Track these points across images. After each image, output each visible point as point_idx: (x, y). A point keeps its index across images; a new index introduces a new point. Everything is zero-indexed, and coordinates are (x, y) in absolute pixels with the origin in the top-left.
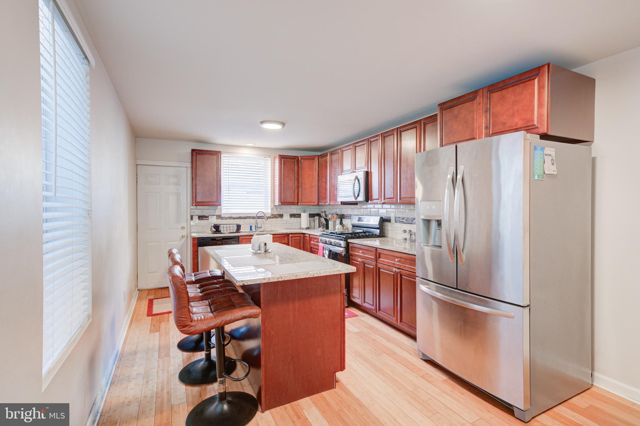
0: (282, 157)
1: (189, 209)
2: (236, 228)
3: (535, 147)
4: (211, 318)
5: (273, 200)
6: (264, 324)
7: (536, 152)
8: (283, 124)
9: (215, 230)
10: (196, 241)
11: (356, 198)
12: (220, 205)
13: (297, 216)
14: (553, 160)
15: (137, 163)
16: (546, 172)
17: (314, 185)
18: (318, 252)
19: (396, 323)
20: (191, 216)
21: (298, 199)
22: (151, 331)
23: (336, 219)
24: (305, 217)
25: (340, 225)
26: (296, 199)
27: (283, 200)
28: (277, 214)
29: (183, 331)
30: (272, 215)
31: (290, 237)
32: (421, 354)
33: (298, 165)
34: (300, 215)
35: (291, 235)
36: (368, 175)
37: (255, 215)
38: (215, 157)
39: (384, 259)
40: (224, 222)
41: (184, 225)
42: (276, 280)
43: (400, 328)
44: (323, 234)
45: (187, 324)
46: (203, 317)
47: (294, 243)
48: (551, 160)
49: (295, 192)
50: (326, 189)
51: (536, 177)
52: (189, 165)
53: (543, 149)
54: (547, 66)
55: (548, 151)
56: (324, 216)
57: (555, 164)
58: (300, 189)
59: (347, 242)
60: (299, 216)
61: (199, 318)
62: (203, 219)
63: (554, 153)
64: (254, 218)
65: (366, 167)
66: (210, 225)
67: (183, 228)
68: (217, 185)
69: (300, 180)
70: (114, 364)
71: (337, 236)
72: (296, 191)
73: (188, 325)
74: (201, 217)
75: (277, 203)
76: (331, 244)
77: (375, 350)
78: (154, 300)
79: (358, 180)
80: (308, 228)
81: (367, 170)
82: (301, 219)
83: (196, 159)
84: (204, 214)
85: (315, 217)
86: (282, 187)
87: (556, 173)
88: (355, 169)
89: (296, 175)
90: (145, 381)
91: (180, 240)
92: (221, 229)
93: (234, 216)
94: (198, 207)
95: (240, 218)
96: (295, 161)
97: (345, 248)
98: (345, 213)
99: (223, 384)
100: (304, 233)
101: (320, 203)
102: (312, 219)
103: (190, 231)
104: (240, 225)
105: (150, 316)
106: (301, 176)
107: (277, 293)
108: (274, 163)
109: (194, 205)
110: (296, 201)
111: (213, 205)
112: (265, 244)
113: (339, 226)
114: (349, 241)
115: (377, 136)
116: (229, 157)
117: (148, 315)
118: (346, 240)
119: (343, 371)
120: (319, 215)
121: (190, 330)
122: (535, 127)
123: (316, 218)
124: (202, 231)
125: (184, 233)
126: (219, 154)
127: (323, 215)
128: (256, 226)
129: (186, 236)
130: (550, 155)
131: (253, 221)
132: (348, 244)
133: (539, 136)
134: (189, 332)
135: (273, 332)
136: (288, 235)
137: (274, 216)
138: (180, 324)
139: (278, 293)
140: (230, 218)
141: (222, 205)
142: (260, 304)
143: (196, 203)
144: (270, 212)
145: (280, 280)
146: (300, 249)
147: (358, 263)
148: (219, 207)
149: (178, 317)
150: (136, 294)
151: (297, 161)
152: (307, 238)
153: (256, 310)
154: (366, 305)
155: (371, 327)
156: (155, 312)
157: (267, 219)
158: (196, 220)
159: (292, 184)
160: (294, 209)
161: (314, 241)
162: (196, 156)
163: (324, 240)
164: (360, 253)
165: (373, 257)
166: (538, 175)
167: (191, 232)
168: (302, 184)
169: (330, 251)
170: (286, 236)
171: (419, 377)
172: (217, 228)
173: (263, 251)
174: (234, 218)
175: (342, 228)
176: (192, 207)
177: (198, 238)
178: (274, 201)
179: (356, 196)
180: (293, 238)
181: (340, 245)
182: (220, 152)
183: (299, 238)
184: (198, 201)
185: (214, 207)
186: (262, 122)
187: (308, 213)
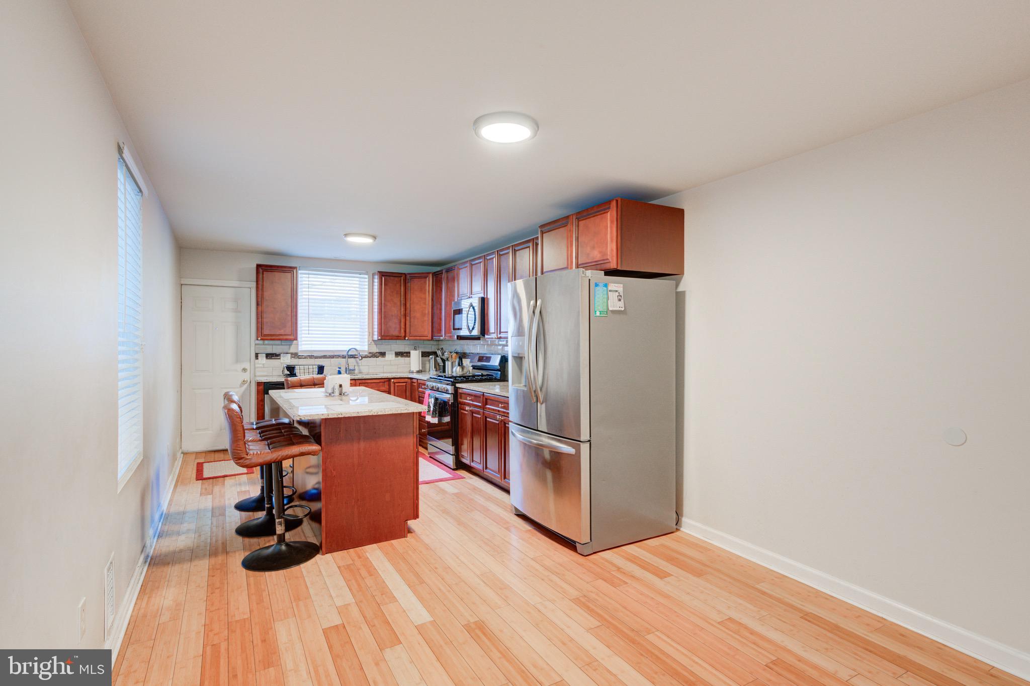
0: (382, 274)
1: (253, 345)
2: (317, 370)
3: (596, 283)
4: (268, 453)
5: (371, 332)
6: (325, 464)
7: (598, 288)
8: (375, 237)
9: (288, 373)
10: (261, 387)
11: (471, 331)
12: (296, 339)
13: (405, 355)
14: (621, 296)
15: (182, 283)
16: (610, 309)
17: (427, 312)
18: (423, 400)
19: (500, 481)
20: (256, 353)
21: (405, 332)
22: (201, 494)
23: (456, 359)
24: (415, 355)
25: (459, 367)
26: (403, 331)
27: (384, 332)
28: (378, 351)
29: (238, 463)
30: (370, 353)
31: (392, 383)
32: (514, 509)
33: (405, 286)
34: (409, 353)
35: (393, 380)
36: (484, 301)
37: (345, 354)
38: (289, 275)
39: (490, 405)
40: (301, 362)
41: (247, 365)
42: (336, 416)
43: (502, 486)
44: (431, 378)
45: (243, 456)
46: (259, 452)
47: (397, 390)
48: (618, 296)
49: (400, 322)
50: (441, 319)
51: (598, 314)
52: (254, 285)
53: (606, 285)
54: (615, 202)
55: (612, 287)
56: (441, 354)
57: (622, 300)
58: (408, 318)
59: (455, 387)
60: (407, 354)
61: (255, 453)
62: (273, 358)
63: (622, 288)
64: (344, 357)
65: (483, 292)
66: (282, 366)
67: (244, 370)
68: (291, 313)
69: (408, 305)
70: (160, 521)
71: (445, 380)
72: (402, 321)
73: (243, 458)
74: (269, 356)
75: (376, 337)
76: (437, 390)
77: (467, 508)
78: (205, 464)
79: (473, 308)
80: (418, 372)
81: (483, 296)
82: (410, 359)
83: (263, 277)
84: (274, 352)
85: (430, 357)
86: (383, 315)
87: (623, 309)
88: (471, 294)
89: (402, 299)
90: (196, 536)
91: (241, 386)
92: (297, 371)
93: (315, 354)
94: (266, 342)
95: (325, 357)
96: (401, 280)
97: (452, 395)
98: (467, 351)
99: (281, 525)
100: (411, 377)
101: (434, 337)
102: (427, 358)
103: (255, 373)
104: (324, 367)
105: (200, 480)
106: (409, 300)
107: (340, 431)
108: (373, 282)
109: (259, 339)
110: (403, 334)
111: (286, 340)
112: (341, 386)
113: (456, 368)
114: (458, 385)
115: (479, 258)
116: (309, 274)
117: (197, 479)
118: (453, 384)
119: (415, 519)
120: (435, 353)
121: (245, 463)
122: (608, 261)
123: (432, 358)
124: (271, 374)
125: (246, 376)
126: (295, 271)
127: (439, 353)
128: (346, 368)
129: (249, 381)
130: (616, 291)
131: (343, 361)
132: (457, 390)
133: (603, 272)
134: (245, 464)
135: (335, 472)
136: (389, 380)
137: (373, 355)
138: (235, 457)
139: (342, 432)
140: (311, 357)
141: (299, 339)
142: (321, 442)
143: (262, 334)
144: (367, 349)
145: (340, 416)
146: (406, 399)
147: (467, 413)
148: (295, 341)
149: (234, 449)
150: (180, 457)
151: (403, 280)
152: (415, 384)
153: (315, 447)
154: (473, 464)
155: (475, 489)
156: (206, 475)
157: (362, 358)
158: (262, 359)
159: (395, 310)
160: (401, 346)
161: (422, 388)
162: (263, 274)
163: (430, 385)
164: (468, 401)
165: (480, 404)
166: (600, 312)
167: (255, 376)
168: (410, 311)
169: (436, 399)
170: (387, 381)
171: (503, 528)
172: (291, 370)
173: (337, 393)
174: (316, 357)
175: (461, 370)
176: (257, 342)
177: (265, 383)
178: (373, 335)
179: (471, 329)
180: (396, 384)
181: (447, 390)
182: (295, 268)
183: (405, 384)
184: (265, 333)
185: (288, 342)
186: (346, 235)
187: (421, 351)
